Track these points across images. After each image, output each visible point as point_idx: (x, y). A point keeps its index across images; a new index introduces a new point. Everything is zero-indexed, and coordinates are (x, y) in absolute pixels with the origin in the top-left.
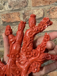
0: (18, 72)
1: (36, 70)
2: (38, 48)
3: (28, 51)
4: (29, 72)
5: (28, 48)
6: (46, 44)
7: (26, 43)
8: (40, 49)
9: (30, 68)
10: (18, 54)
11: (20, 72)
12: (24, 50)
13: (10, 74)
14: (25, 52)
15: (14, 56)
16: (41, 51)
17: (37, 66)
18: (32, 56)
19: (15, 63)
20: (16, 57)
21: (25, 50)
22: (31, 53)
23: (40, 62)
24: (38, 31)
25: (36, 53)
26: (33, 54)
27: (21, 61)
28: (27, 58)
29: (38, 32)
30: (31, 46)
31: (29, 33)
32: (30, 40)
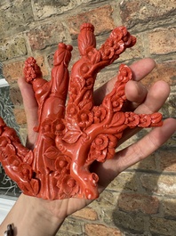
0: (61, 163)
1: (104, 153)
2: (106, 103)
3: (83, 112)
4: (89, 162)
5: (81, 104)
6: (123, 89)
7: (76, 92)
8: (112, 103)
9: (91, 152)
10: (60, 121)
11: (66, 163)
12: (72, 110)
13: (44, 170)
14: (74, 114)
15: (50, 126)
16: (113, 107)
17: (106, 145)
18: (93, 123)
19: (54, 144)
20: (55, 129)
21: (76, 110)
22: (91, 115)
23: (113, 135)
24: (101, 60)
25: (101, 114)
26: (96, 118)
27: (68, 137)
28: (82, 129)
29: (103, 62)
30: (88, 98)
31: (81, 67)
32: (86, 85)
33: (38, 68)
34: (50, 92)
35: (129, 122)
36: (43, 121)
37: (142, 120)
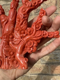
0: (11, 53)
1: (31, 49)
2: (33, 26)
3: (22, 30)
4: (24, 53)
5: (22, 26)
6: (41, 19)
7: (19, 21)
8: (36, 26)
9: (25, 48)
10: (11, 34)
11: (14, 53)
12: (18, 29)
15: (7, 36)
16: (36, 28)
17: (32, 45)
18: (27, 35)
19: (9, 44)
20: (9, 38)
21: (19, 29)
22: (26, 31)
23: (36, 40)
24: (31, 6)
25: (31, 31)
26: (28, 33)
27: (15, 42)
28: (21, 37)
29: (33, 7)
30: (25, 24)
31: (22, 9)
32: (24, 18)
33: (3, 10)
34: (8, 21)
35: (43, 35)
36: (4, 33)
37: (50, 34)
